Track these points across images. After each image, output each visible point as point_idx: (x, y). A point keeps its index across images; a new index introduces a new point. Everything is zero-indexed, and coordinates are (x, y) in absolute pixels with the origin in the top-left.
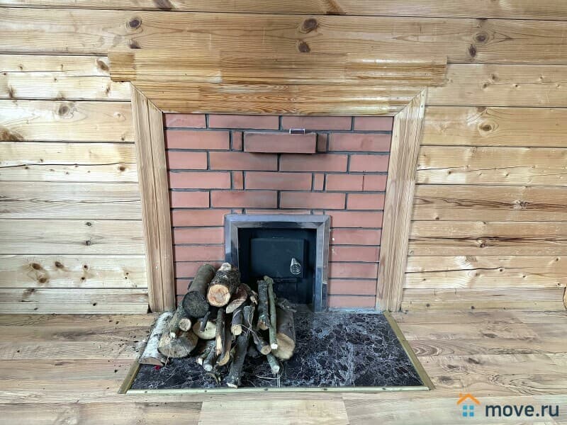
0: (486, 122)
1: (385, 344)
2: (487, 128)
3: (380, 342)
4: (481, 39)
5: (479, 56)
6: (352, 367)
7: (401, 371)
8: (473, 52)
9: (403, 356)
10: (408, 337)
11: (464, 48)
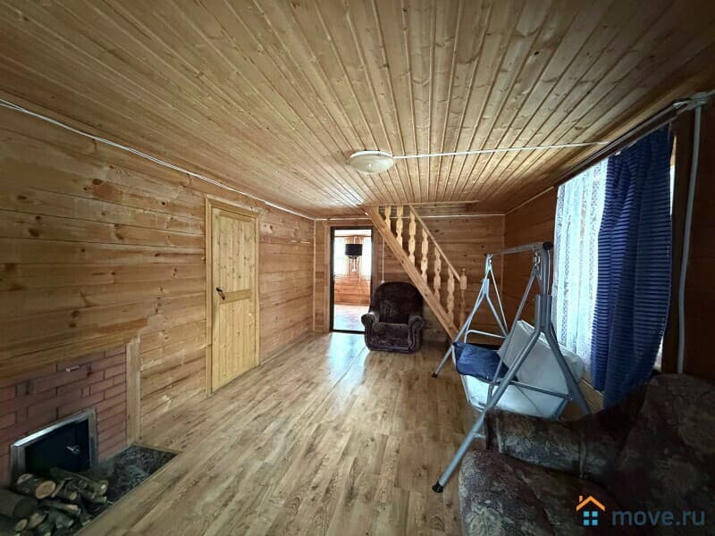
0: (166, 336)
1: (148, 455)
2: (167, 338)
3: (144, 456)
4: (159, 305)
5: (159, 311)
6: (141, 471)
7: (165, 457)
8: (157, 310)
9: (160, 452)
10: (156, 445)
11: (154, 310)
